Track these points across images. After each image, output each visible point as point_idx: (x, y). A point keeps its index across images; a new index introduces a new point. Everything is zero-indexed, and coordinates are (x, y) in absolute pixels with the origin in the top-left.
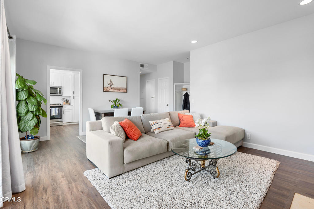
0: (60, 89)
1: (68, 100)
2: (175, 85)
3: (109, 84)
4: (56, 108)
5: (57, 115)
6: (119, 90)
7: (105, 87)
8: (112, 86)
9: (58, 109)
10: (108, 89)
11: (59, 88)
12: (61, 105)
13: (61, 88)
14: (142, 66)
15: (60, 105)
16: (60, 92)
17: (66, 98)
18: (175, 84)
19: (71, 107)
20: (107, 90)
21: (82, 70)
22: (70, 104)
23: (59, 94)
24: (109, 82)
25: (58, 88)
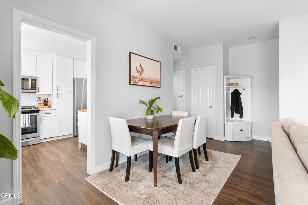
0: (34, 82)
1: (47, 100)
2: (226, 78)
3: (138, 72)
4: (27, 114)
5: (30, 127)
6: (151, 83)
7: (133, 77)
8: (143, 76)
9: (31, 116)
10: (137, 80)
11: (32, 80)
12: (36, 109)
13: (35, 80)
14: (176, 48)
15: (34, 109)
16: (34, 87)
17: (43, 97)
18: (225, 76)
19: (53, 113)
20: (135, 82)
21: (95, 37)
22: (50, 107)
23: (32, 89)
24: (139, 68)
25: (30, 80)
